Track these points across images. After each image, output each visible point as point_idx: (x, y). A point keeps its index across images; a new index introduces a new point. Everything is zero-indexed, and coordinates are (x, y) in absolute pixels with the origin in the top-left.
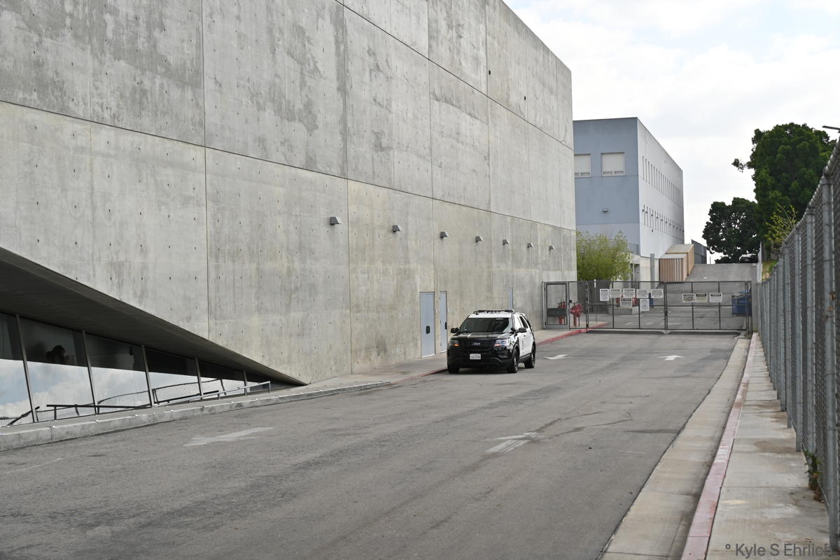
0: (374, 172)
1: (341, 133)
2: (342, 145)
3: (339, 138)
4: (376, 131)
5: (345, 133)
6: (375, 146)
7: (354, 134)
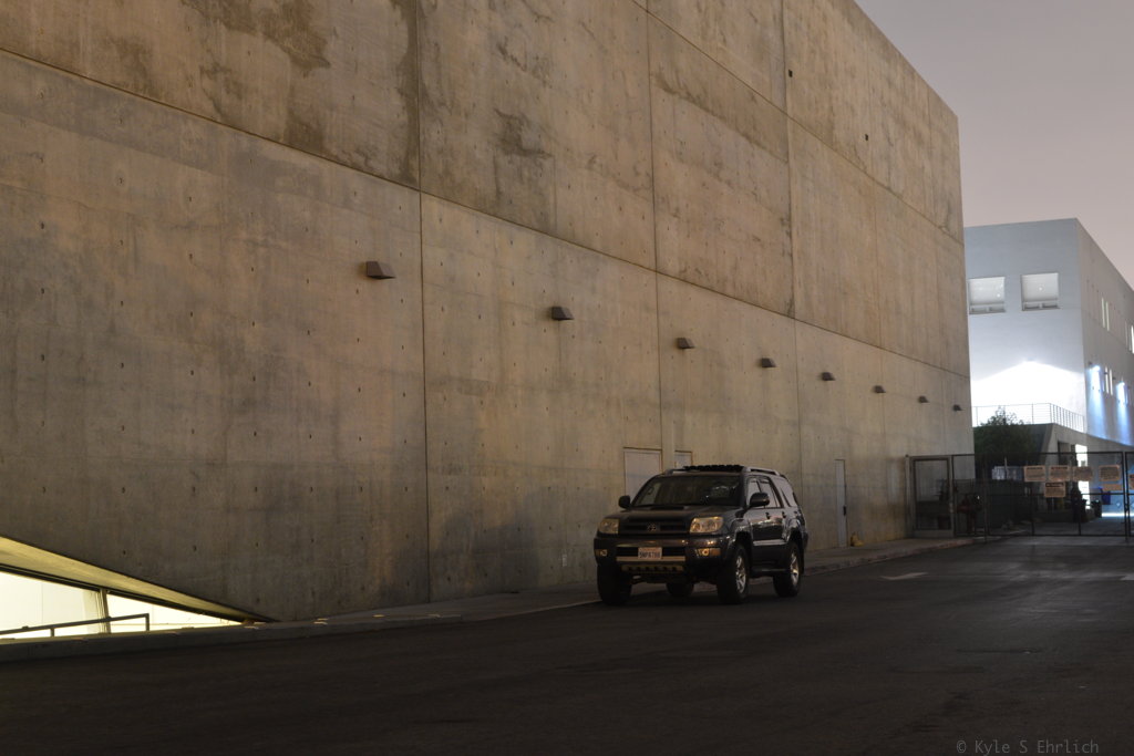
0: (499, 193)
1: (401, 92)
2: (404, 118)
3: (397, 102)
4: (505, 110)
5: (415, 96)
6: (503, 141)
7: (442, 104)
